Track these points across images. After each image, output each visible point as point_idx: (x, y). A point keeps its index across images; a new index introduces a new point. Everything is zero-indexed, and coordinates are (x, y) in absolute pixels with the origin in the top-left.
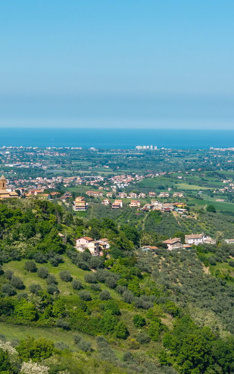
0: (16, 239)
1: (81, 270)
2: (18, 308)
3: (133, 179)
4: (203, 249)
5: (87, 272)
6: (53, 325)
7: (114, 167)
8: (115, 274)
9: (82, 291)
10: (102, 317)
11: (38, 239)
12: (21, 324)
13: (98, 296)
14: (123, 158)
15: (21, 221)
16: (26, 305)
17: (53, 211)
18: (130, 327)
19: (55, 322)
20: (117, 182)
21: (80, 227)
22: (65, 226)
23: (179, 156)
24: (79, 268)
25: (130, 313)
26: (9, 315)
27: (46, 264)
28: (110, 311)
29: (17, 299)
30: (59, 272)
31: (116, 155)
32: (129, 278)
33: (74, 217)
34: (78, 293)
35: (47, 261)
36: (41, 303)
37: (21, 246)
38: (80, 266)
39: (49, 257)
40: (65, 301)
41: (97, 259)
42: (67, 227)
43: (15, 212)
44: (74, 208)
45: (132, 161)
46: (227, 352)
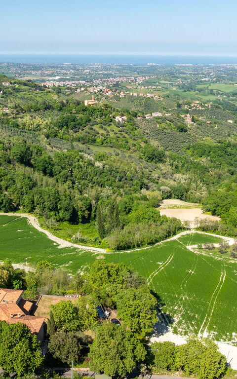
0: (97, 117)
1: (117, 128)
2: (97, 140)
3: (145, 79)
4: (158, 118)
5: (119, 128)
6: (107, 146)
7: (138, 73)
8: (127, 129)
9: (117, 135)
10: (122, 143)
11: (104, 117)
12: (98, 146)
13: (122, 136)
14: (142, 69)
15: (99, 112)
16: (99, 140)
17: (109, 107)
18: (131, 146)
20: (138, 80)
21: (118, 112)
22: (113, 112)
23: (163, 68)
25: (131, 142)
26: (95, 143)
27: (106, 126)
28: (125, 141)
29: (97, 138)
30: (110, 128)
31: (140, 67)
32: (132, 130)
36: (104, 139)
37: (98, 120)
38: (117, 126)
39: (107, 123)
40: (111, 138)
41: (122, 123)
43: (97, 108)
44: (120, 96)
45: (145, 70)
46: (160, 155)
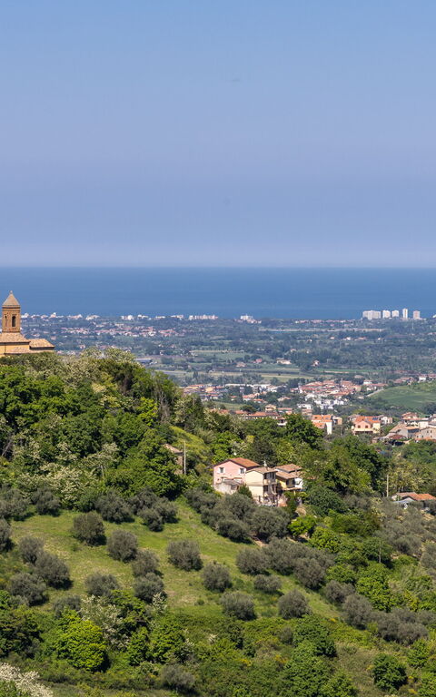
0: (49, 458)
1: (226, 541)
2: (55, 637)
3: (358, 388)
5: (243, 547)
6: (152, 683)
7: (303, 362)
8: (320, 551)
9: (230, 595)
10: (287, 662)
11: (108, 457)
12: (62, 680)
13: (276, 609)
14: (328, 342)
15: (63, 411)
17: (149, 393)
18: (365, 688)
19: (156, 673)
20: (313, 396)
21: (225, 435)
22: (183, 432)
24: (221, 538)
26: (31, 656)
27: (132, 524)
28: (308, 646)
29: (50, 615)
30: (165, 545)
31: (310, 333)
32: (357, 564)
33: (207, 411)
34: (222, 599)
35: (133, 517)
36: (120, 621)
37: (60, 476)
38: (224, 532)
39: (138, 507)
40: (184, 620)
41: (271, 511)
42: (189, 435)
43: (45, 386)
45: (354, 347)
